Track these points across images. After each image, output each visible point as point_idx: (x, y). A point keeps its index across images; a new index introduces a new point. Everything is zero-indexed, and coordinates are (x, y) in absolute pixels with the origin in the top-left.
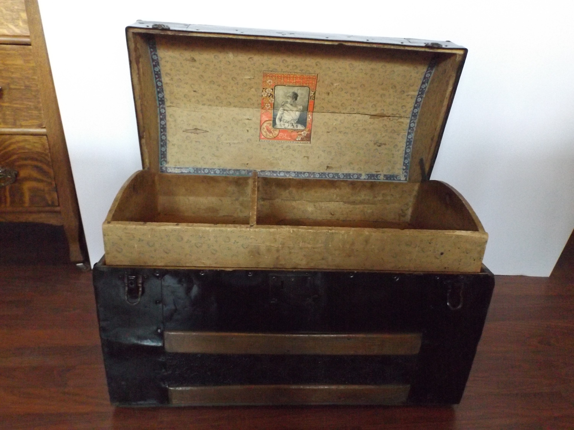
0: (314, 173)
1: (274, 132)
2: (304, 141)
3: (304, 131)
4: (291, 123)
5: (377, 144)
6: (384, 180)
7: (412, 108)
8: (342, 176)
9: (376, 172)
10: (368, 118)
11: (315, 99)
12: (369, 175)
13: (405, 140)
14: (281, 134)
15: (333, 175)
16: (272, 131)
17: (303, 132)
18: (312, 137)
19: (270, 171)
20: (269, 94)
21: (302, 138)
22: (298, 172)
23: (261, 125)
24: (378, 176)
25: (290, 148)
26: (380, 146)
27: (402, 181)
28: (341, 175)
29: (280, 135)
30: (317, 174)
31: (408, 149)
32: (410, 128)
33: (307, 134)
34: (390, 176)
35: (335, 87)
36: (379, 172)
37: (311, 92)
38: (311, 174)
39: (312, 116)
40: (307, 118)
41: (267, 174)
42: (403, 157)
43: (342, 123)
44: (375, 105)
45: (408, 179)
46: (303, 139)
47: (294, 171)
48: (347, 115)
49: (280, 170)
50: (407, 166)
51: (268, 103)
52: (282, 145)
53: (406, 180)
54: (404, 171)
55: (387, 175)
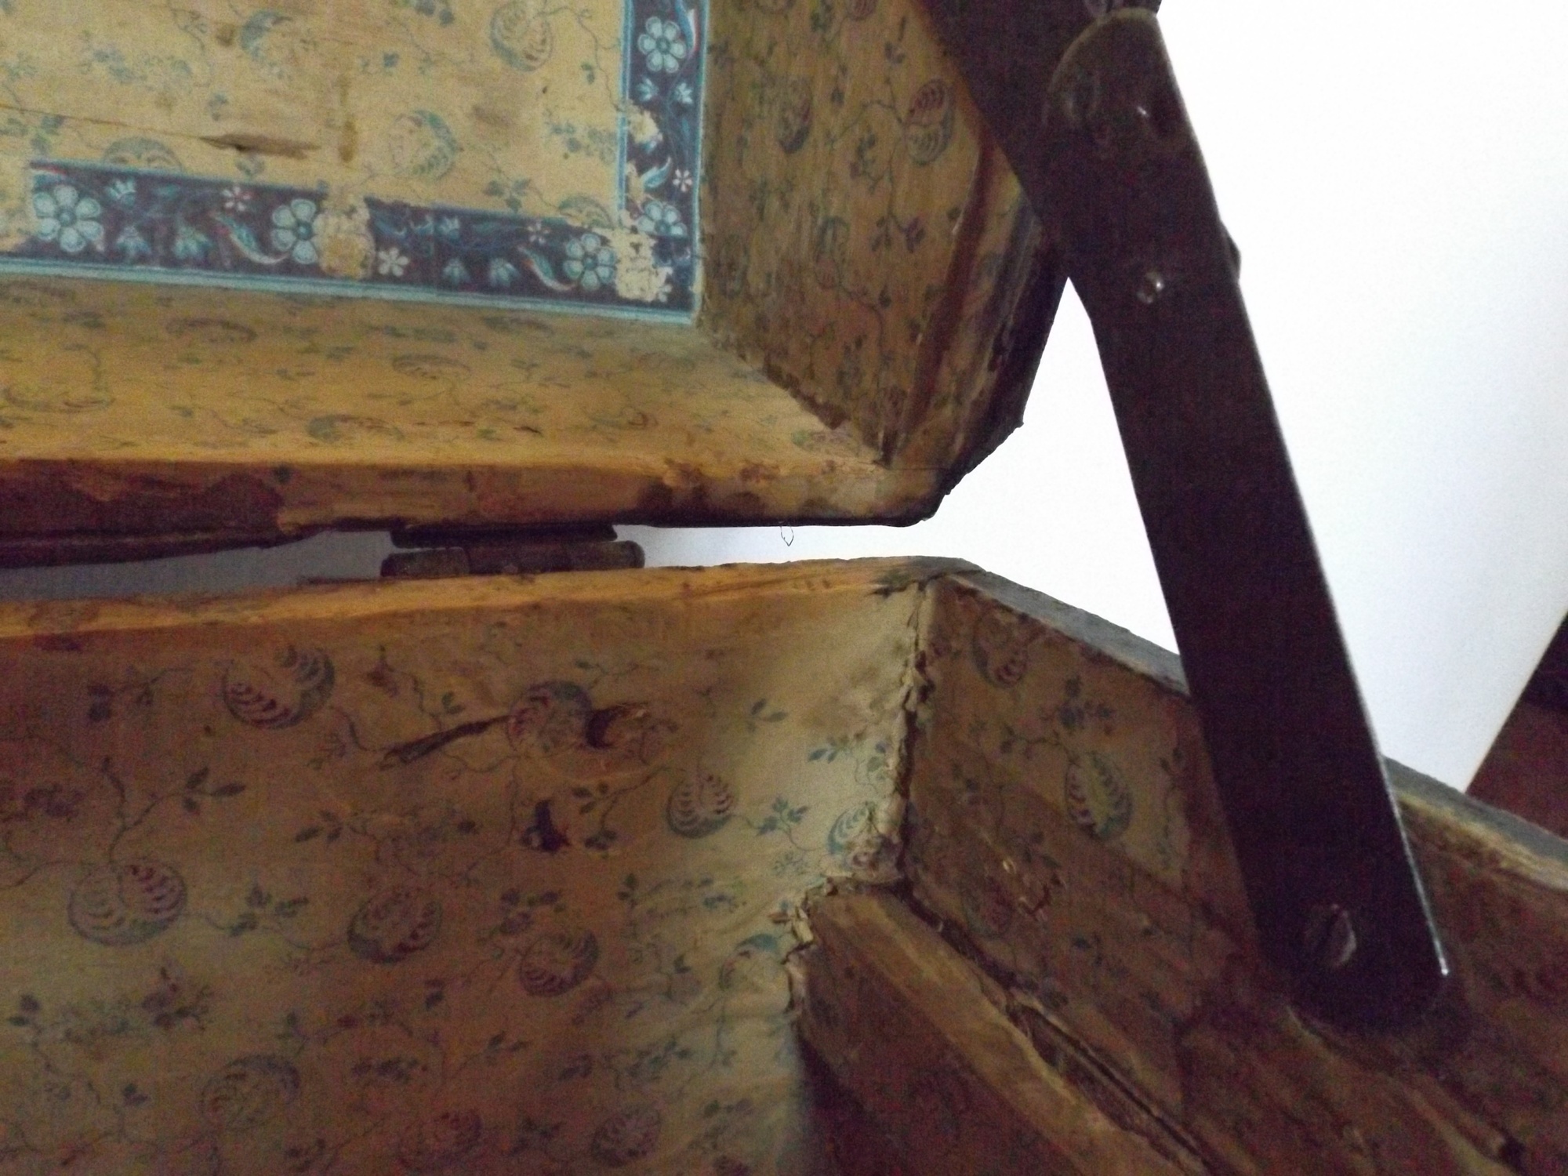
6: (376, 278)
9: (242, 145)
12: (123, 191)
24: (282, 218)
27: (638, 304)
36: (292, 150)
45: (697, 287)
50: (681, 109)
53: (679, 300)
54: (641, 170)
55: (418, 214)
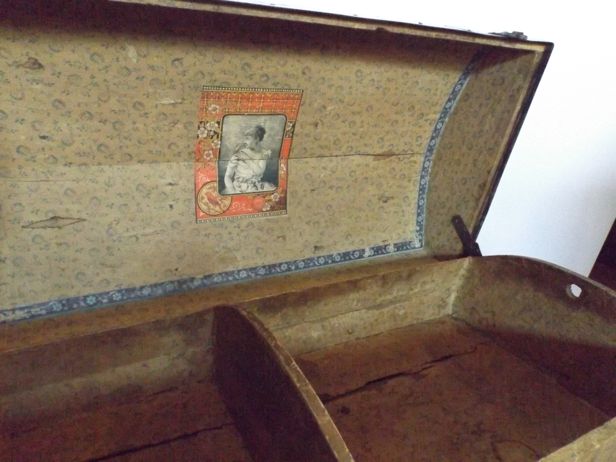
0: (295, 261)
1: (222, 202)
2: (276, 210)
3: (275, 194)
4: (252, 183)
5: (382, 198)
6: (395, 252)
7: (429, 139)
8: (338, 258)
9: (383, 241)
10: (371, 160)
11: (294, 137)
12: (375, 248)
13: (418, 189)
14: (236, 204)
15: (325, 258)
16: (218, 200)
17: (272, 196)
18: (288, 202)
19: (220, 274)
20: (212, 132)
21: (272, 205)
22: (269, 266)
23: (197, 193)
24: (387, 248)
25: (253, 228)
26: (386, 202)
27: (417, 248)
28: (336, 257)
29: (234, 206)
30: (300, 262)
31: (421, 200)
32: (424, 168)
33: (280, 198)
34: (402, 244)
35: (328, 113)
36: (387, 241)
37: (289, 123)
38: (290, 264)
39: (287, 166)
40: (278, 170)
41: (215, 280)
42: (416, 214)
43: (334, 172)
44: (382, 139)
45: (423, 244)
46: (275, 208)
47: (263, 265)
48: (342, 159)
49: (240, 268)
50: (422, 225)
51: (210, 150)
52: (239, 224)
53: (421, 246)
54: (418, 232)
55: (397, 244)
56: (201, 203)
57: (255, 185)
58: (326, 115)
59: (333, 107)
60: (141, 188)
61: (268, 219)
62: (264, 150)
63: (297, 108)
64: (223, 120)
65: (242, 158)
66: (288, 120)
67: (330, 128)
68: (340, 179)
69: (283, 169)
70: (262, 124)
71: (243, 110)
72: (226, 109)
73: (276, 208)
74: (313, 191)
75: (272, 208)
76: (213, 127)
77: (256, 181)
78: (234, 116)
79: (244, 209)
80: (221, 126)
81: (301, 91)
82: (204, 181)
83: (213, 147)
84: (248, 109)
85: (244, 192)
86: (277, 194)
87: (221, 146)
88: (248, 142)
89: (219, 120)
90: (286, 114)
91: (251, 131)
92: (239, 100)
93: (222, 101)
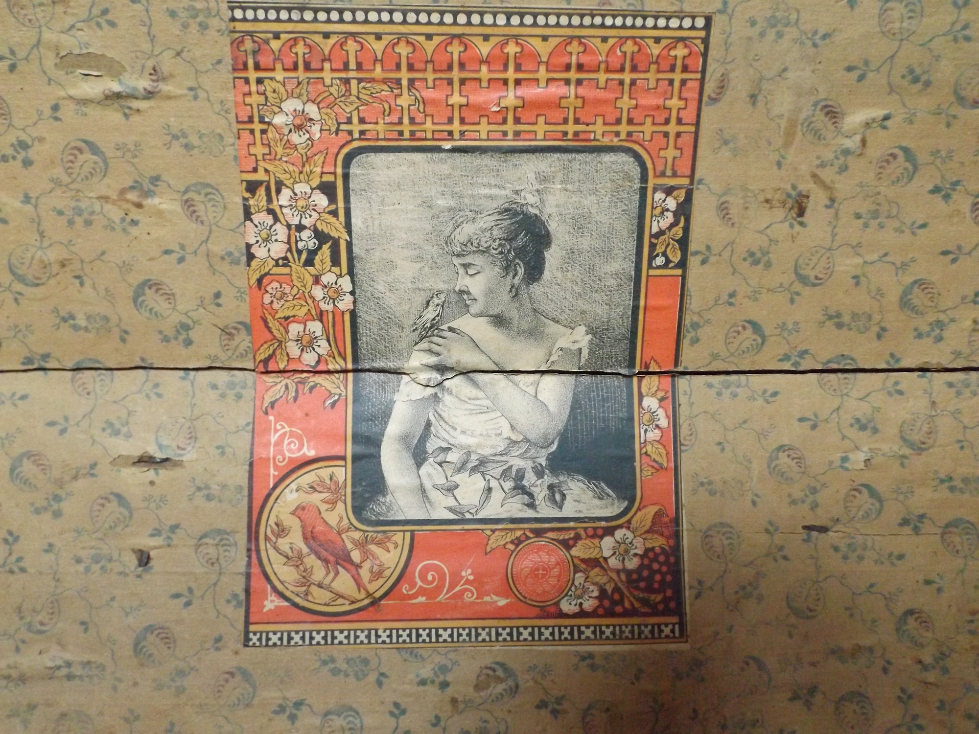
1: (366, 555)
2: (626, 614)
3: (619, 534)
4: (505, 474)
11: (693, 262)
14: (427, 569)
16: (350, 546)
17: (608, 543)
18: (687, 579)
20: (305, 234)
21: (609, 588)
23: (257, 504)
29: (423, 578)
35: (852, 143)
37: (659, 196)
40: (631, 419)
43: (919, 448)
46: (621, 602)
48: (951, 385)
51: (309, 317)
56: (272, 552)
57: (520, 488)
58: (847, 152)
59: (880, 113)
60: (28, 468)
61: (591, 656)
62: (552, 328)
63: (689, 115)
64: (346, 177)
65: (458, 362)
66: (652, 182)
67: (874, 223)
68: (958, 483)
69: (652, 420)
70: (531, 199)
71: (429, 125)
72: (349, 121)
73: (627, 604)
74: (815, 534)
75: (606, 603)
76: (307, 207)
77: (527, 465)
78: (392, 157)
79: (469, 598)
80: (341, 204)
81: (700, 22)
82: (288, 455)
83: (324, 306)
84: (450, 121)
85: (468, 516)
86: (630, 535)
87: (354, 302)
88: (476, 285)
89: (331, 178)
90: (636, 147)
91: (484, 231)
92: (404, 75)
93: (328, 81)
